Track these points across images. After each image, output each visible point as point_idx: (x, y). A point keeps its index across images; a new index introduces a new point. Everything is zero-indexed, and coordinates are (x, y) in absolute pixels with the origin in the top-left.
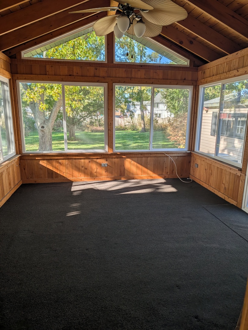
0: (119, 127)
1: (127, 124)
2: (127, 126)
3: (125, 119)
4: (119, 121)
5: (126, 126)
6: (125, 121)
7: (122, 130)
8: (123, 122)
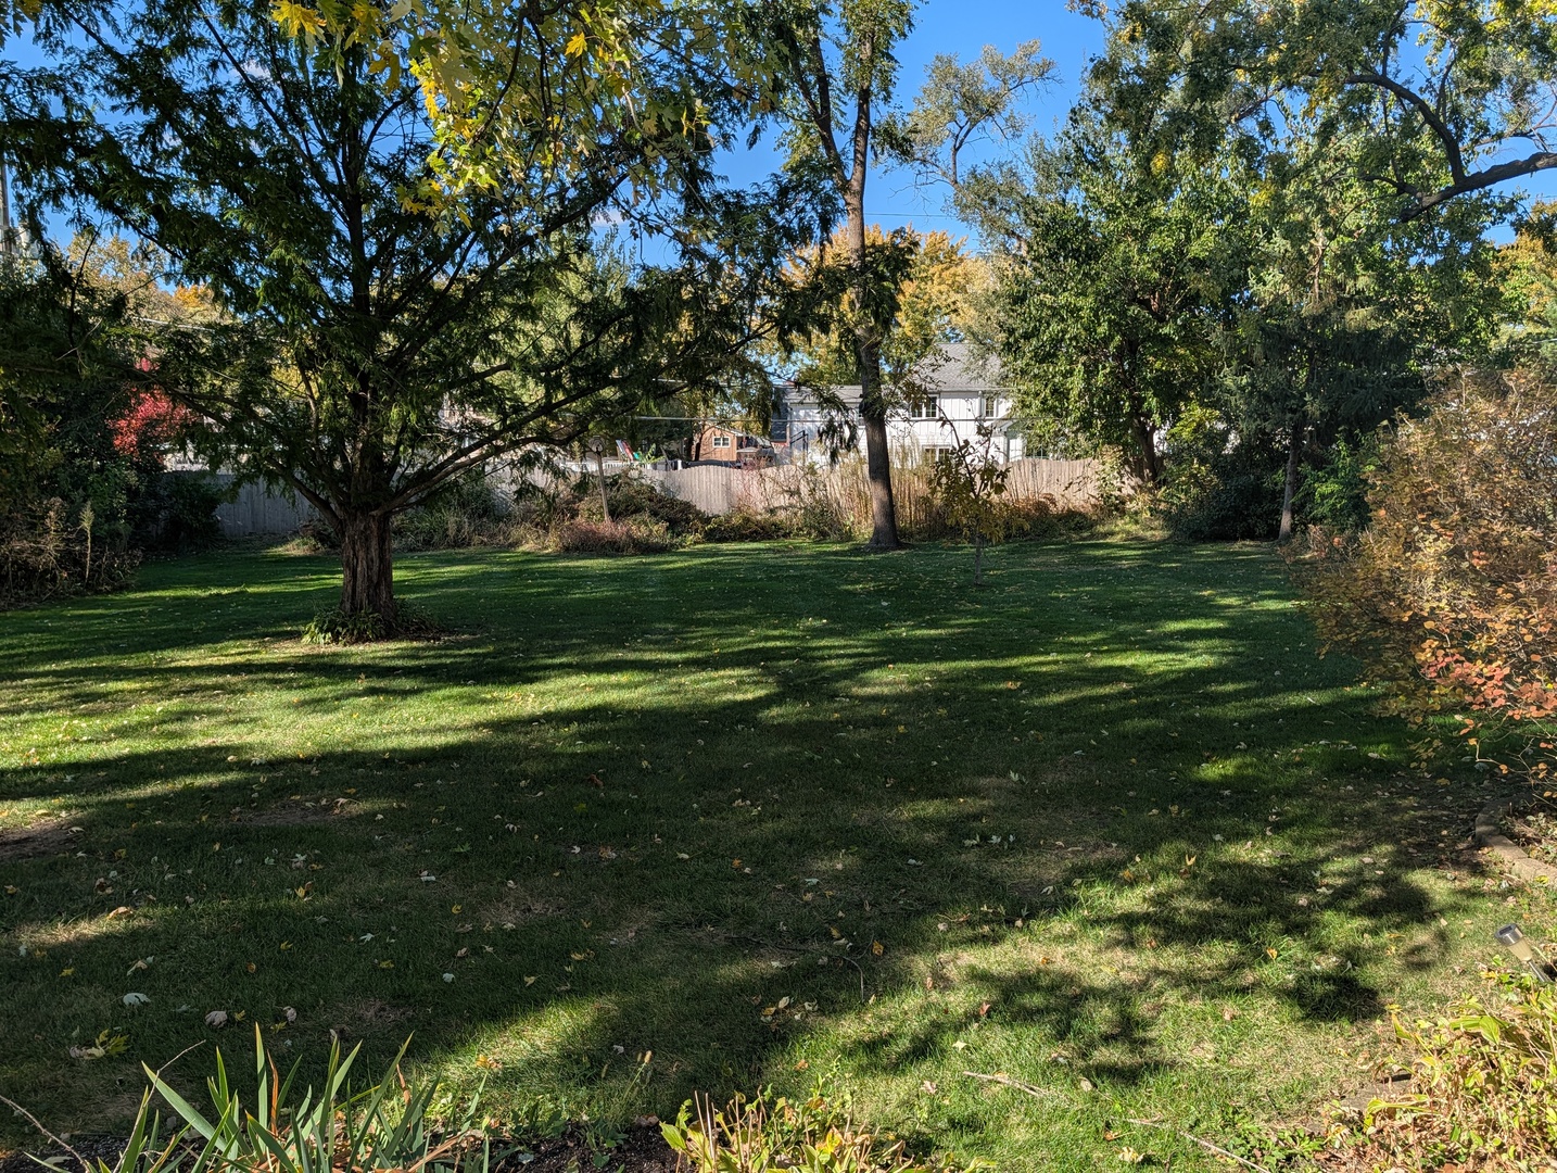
0: (734, 521)
1: (783, 500)
2: (782, 515)
3: (771, 471)
4: (734, 484)
5: (772, 511)
6: (769, 485)
7: (754, 540)
8: (755, 491)
